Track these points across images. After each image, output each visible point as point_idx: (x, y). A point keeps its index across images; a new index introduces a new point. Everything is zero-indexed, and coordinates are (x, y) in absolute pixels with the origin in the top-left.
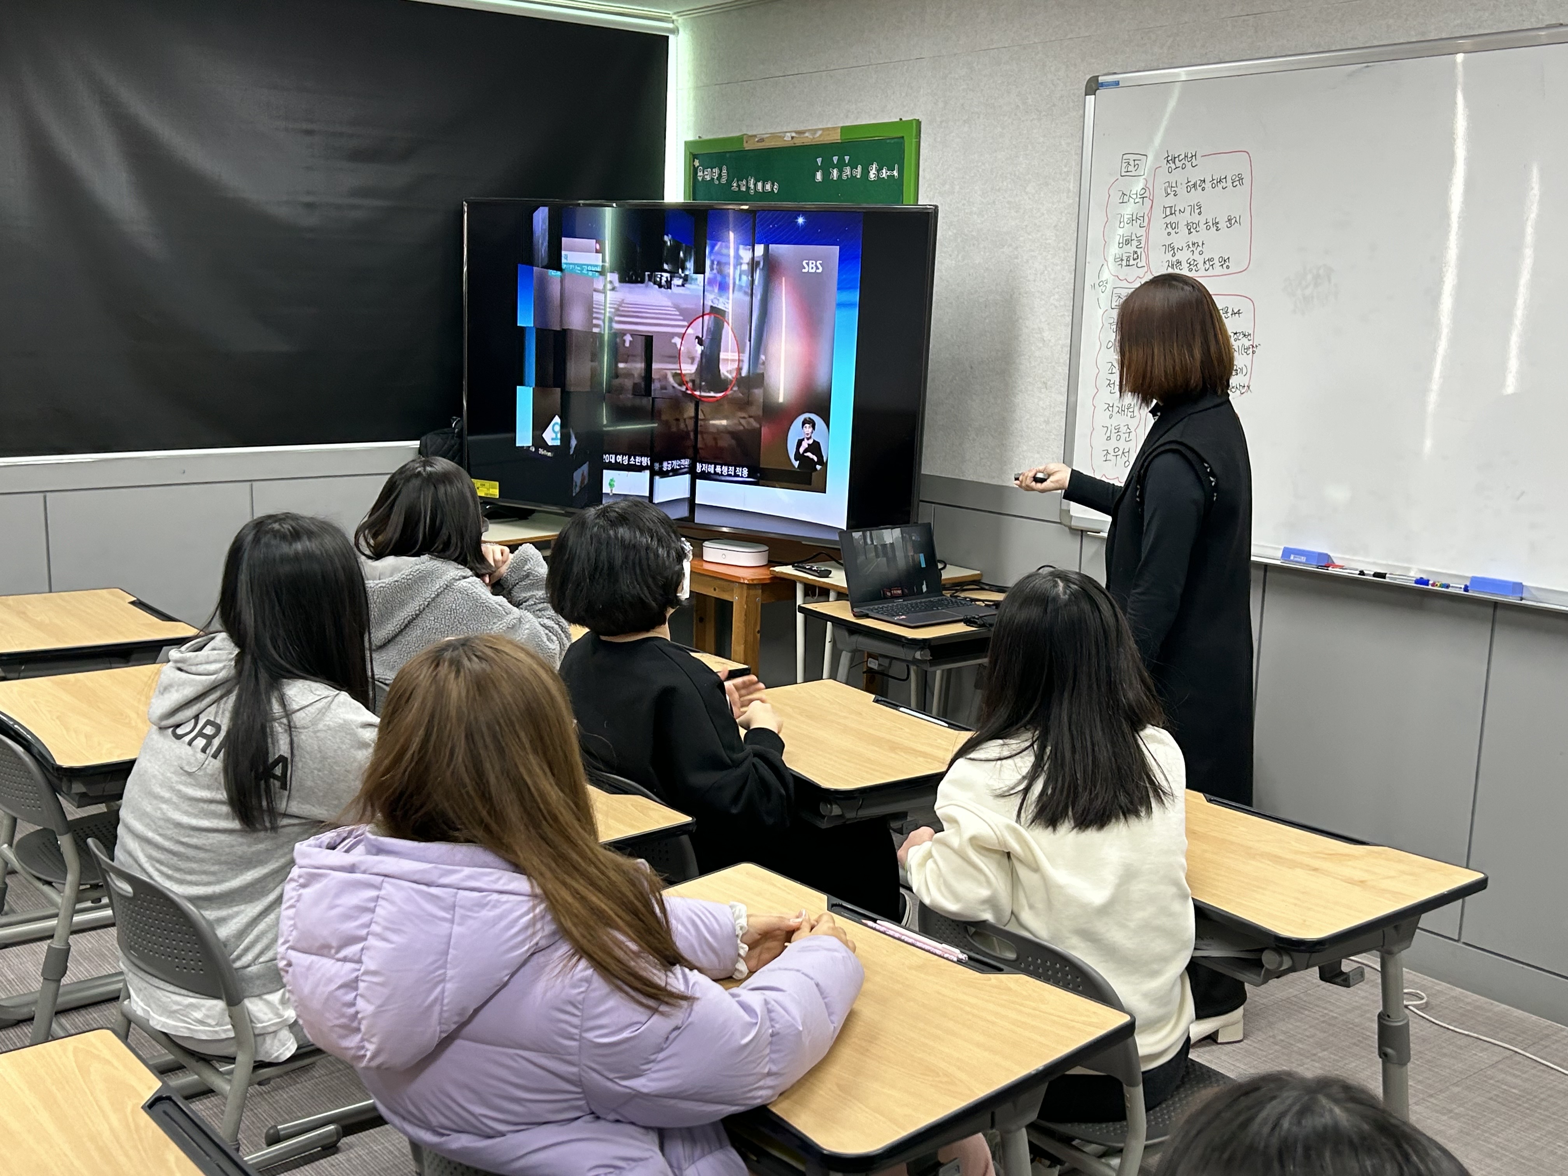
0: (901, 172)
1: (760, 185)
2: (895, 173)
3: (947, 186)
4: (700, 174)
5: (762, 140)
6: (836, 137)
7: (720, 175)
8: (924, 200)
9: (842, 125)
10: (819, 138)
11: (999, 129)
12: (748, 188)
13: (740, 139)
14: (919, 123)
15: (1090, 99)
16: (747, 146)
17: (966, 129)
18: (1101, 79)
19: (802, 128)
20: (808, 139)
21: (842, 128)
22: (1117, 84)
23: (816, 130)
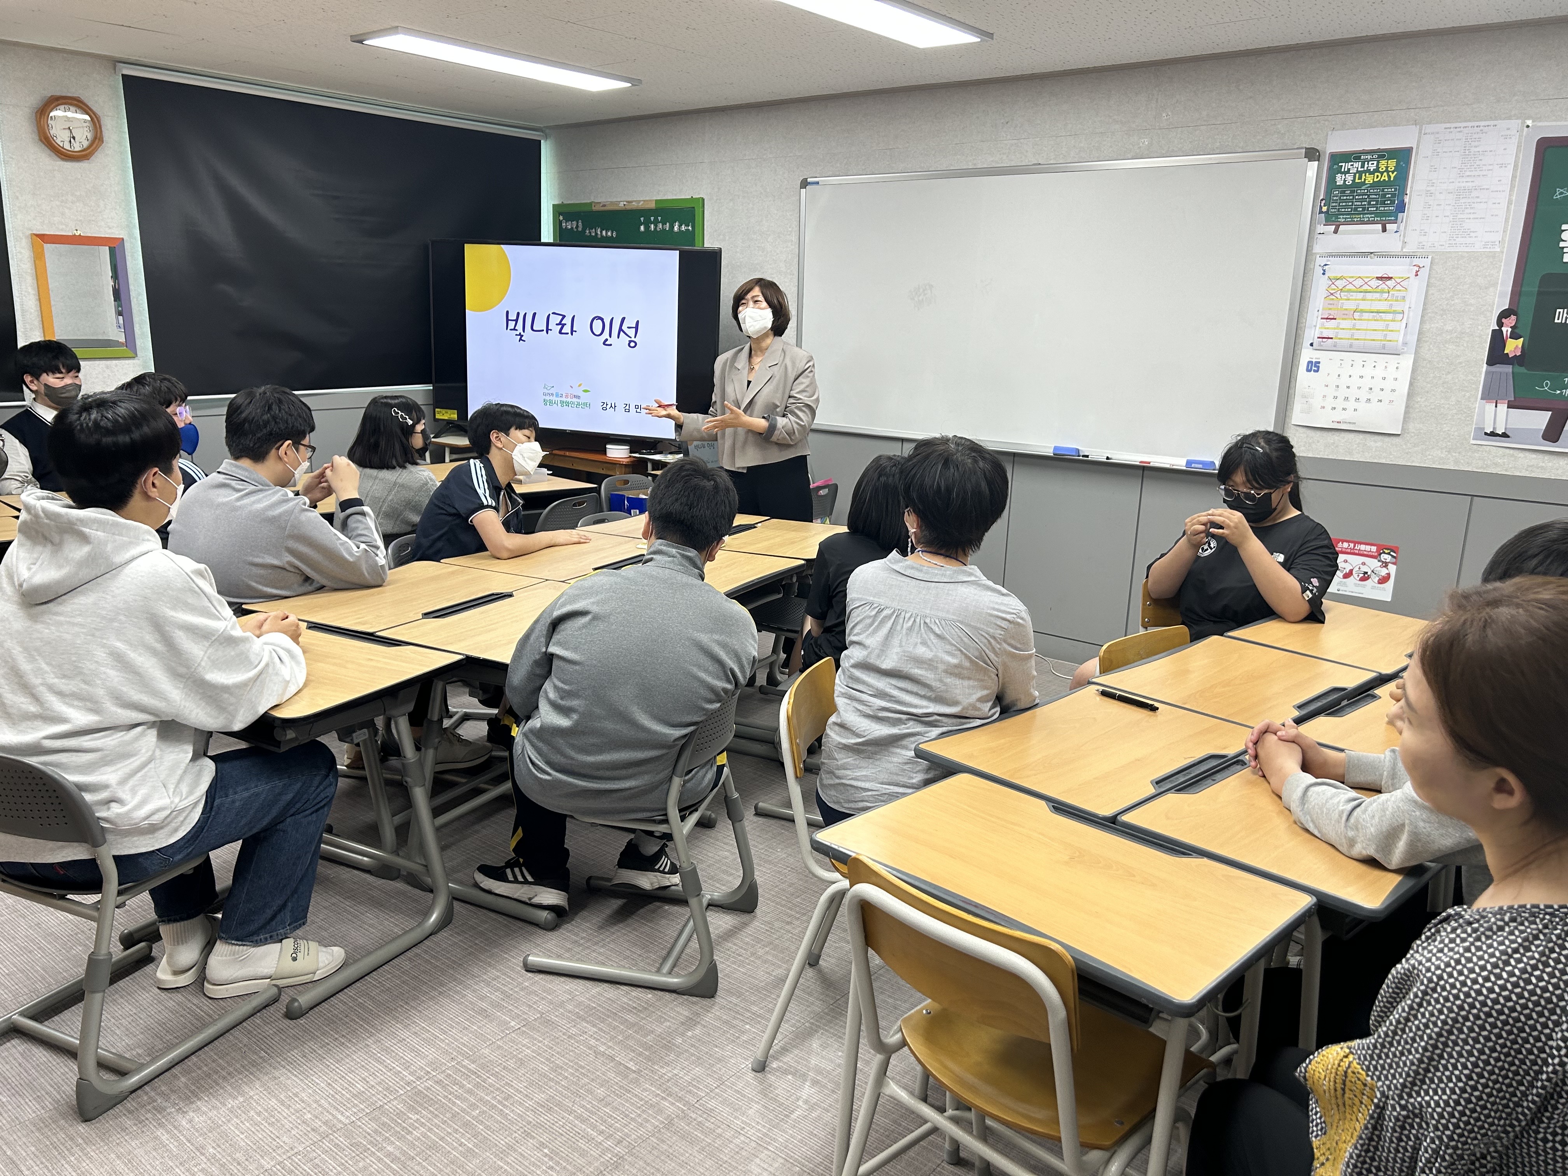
0: (693, 227)
1: (604, 233)
2: (690, 228)
3: (721, 237)
4: (564, 224)
5: (604, 206)
6: (653, 206)
7: (577, 227)
8: (710, 243)
9: (655, 198)
10: (641, 206)
11: (751, 205)
12: (596, 234)
13: (591, 204)
14: (703, 200)
15: (803, 191)
16: (594, 209)
17: (731, 204)
18: (809, 180)
19: (630, 200)
20: (634, 205)
21: (656, 201)
22: (817, 183)
23: (640, 201)
